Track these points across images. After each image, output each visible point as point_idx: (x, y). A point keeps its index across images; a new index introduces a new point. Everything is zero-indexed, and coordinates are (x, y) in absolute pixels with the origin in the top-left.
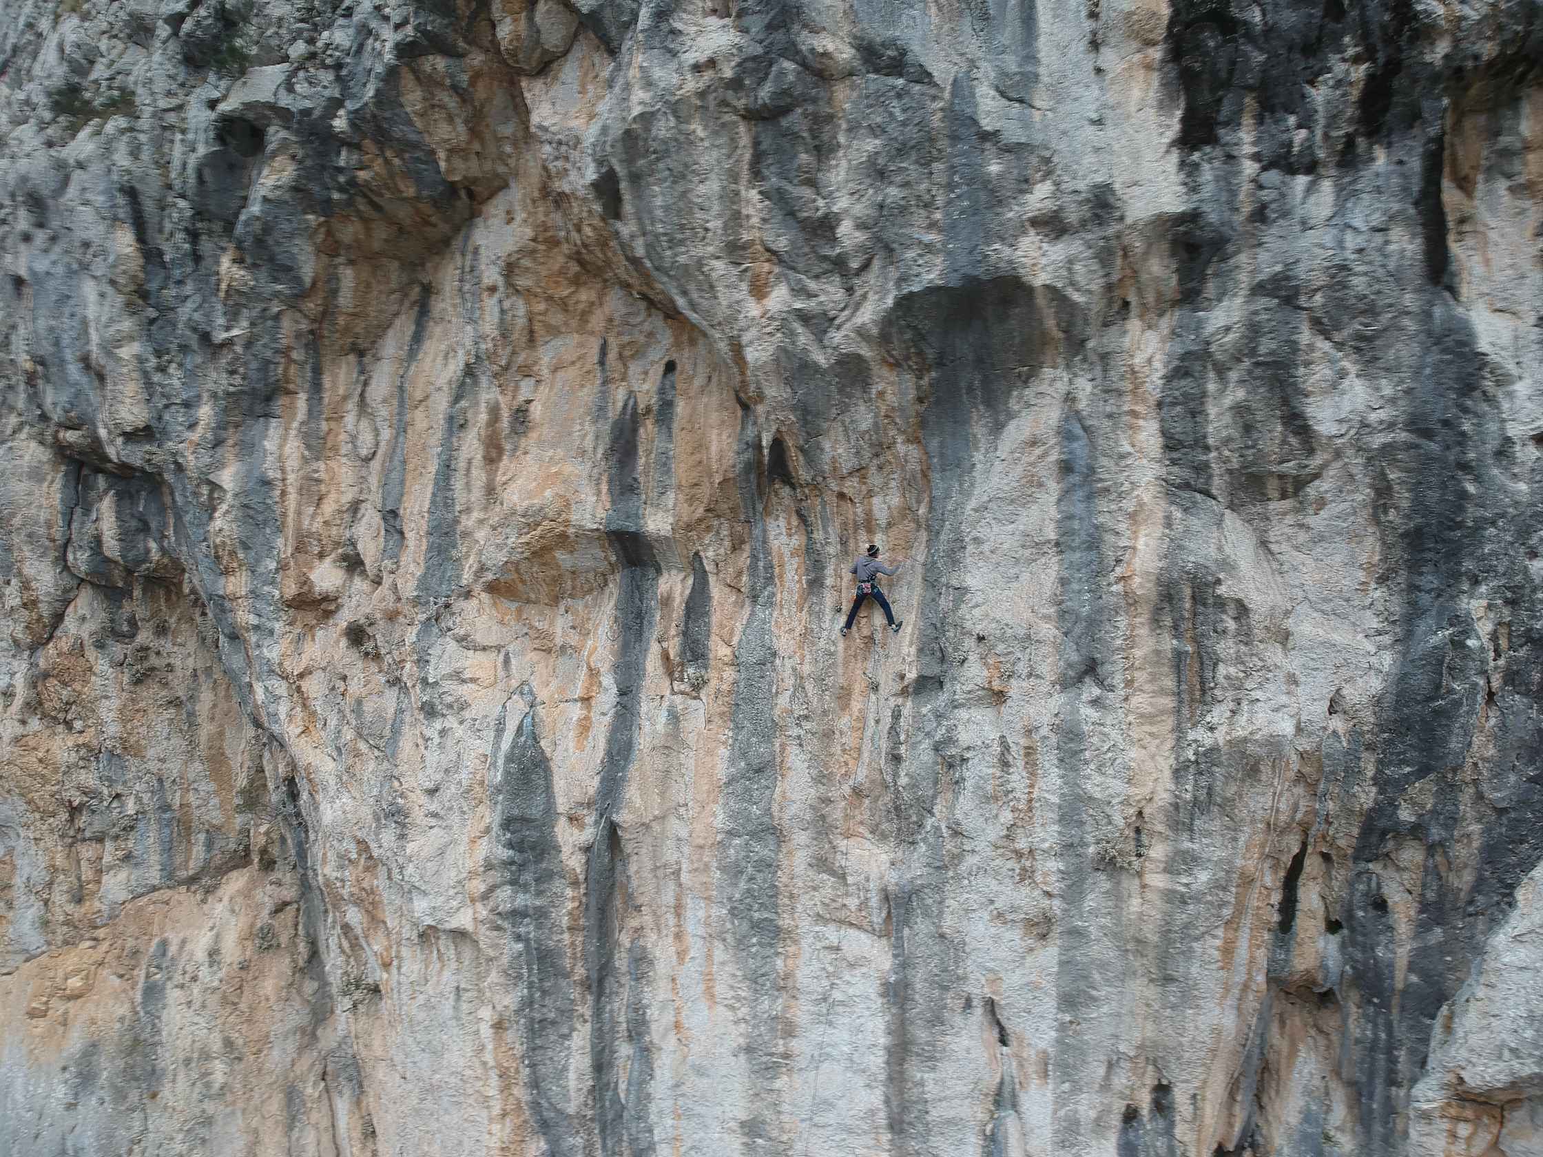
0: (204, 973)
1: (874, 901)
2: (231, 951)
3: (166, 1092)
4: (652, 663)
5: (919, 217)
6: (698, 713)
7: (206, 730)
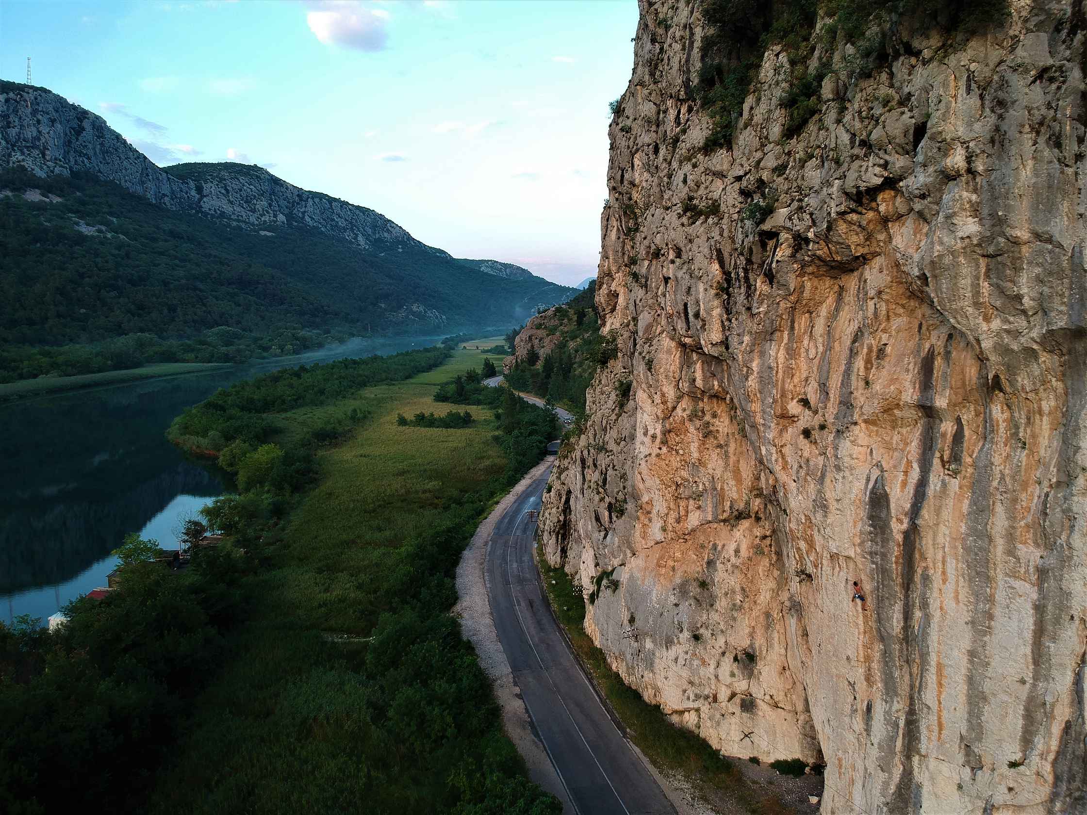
0: (733, 559)
1: (1032, 570)
2: (744, 553)
3: (717, 605)
4: (936, 462)
5: (1057, 300)
6: (954, 484)
7: (732, 459)
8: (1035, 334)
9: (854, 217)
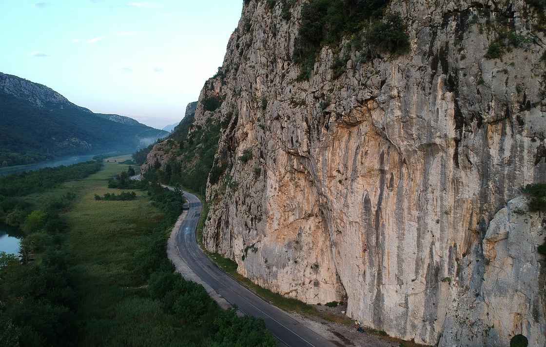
0: (308, 232)
1: (416, 218)
2: (313, 228)
3: (303, 249)
4: (385, 187)
6: (391, 194)
7: (306, 195)
8: (416, 145)
9: (359, 108)
